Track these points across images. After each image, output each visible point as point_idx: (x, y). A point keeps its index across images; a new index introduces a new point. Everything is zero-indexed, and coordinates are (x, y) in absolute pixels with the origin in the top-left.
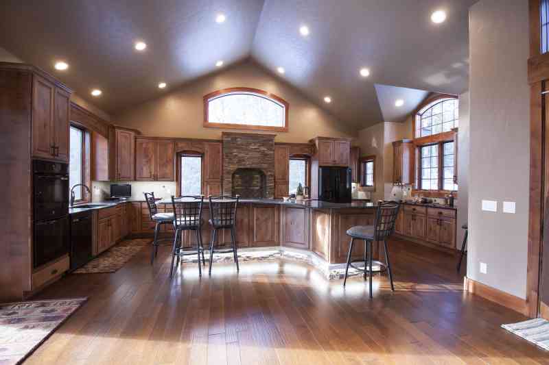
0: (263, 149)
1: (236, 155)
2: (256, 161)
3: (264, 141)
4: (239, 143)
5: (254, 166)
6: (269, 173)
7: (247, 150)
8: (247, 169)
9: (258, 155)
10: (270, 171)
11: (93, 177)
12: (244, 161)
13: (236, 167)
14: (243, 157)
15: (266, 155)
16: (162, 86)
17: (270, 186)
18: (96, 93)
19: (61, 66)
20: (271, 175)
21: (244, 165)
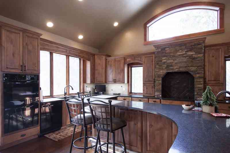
0: (190, 53)
1: (164, 62)
2: (183, 65)
3: (191, 46)
4: (167, 51)
5: (182, 70)
6: (198, 75)
7: (174, 56)
8: (175, 73)
9: (185, 60)
10: (198, 73)
11: (85, 81)
12: (172, 66)
13: (165, 71)
14: (171, 63)
15: (194, 58)
16: (116, 24)
17: (199, 87)
18: (81, 37)
19: (50, 24)
20: (200, 78)
21: (173, 69)
